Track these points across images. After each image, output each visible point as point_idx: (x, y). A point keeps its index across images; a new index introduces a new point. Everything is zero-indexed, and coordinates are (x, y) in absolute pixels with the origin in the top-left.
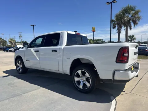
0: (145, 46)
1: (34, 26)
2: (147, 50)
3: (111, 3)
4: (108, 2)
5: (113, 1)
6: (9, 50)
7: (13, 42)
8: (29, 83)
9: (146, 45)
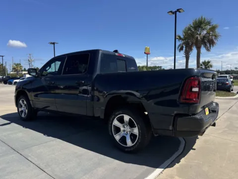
0: (226, 77)
1: (55, 45)
2: (228, 84)
3: (176, 12)
4: (171, 12)
5: (178, 10)
6: (13, 82)
7: (19, 68)
8: (43, 134)
9: (227, 75)
